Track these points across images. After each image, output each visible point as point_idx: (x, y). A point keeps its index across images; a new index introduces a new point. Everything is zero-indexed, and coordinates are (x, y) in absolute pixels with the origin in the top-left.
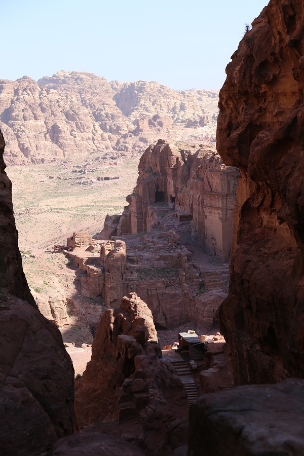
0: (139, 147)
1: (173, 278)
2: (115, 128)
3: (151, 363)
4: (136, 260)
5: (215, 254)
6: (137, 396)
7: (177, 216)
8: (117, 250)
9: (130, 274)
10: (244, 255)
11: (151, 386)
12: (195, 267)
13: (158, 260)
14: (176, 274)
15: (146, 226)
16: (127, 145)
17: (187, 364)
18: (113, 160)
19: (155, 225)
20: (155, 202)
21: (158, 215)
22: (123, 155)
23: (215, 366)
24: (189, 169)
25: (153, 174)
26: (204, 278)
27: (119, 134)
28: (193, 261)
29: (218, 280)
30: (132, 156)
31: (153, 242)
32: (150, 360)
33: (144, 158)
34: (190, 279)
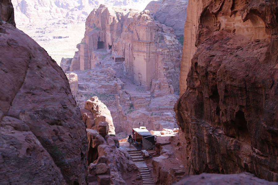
0: (82, 18)
1: (111, 101)
2: (65, 5)
3: (112, 151)
4: (84, 88)
5: (141, 84)
6: (101, 177)
7: (113, 58)
8: (71, 80)
9: (80, 97)
10: (208, 51)
11: (112, 169)
12: (127, 93)
13: (100, 88)
14: (113, 98)
15: (90, 65)
16: (74, 16)
17: (140, 153)
18: (65, 25)
19: (98, 64)
20: (98, 49)
21: (100, 58)
22: (71, 22)
23: (164, 154)
24: (122, 25)
25: (96, 29)
26: (133, 101)
27: (68, 9)
28: (125, 89)
29: (143, 102)
30: (78, 23)
31: (96, 75)
32: (111, 149)
33: (89, 18)
34: (123, 102)
